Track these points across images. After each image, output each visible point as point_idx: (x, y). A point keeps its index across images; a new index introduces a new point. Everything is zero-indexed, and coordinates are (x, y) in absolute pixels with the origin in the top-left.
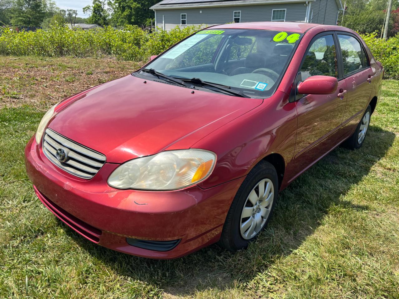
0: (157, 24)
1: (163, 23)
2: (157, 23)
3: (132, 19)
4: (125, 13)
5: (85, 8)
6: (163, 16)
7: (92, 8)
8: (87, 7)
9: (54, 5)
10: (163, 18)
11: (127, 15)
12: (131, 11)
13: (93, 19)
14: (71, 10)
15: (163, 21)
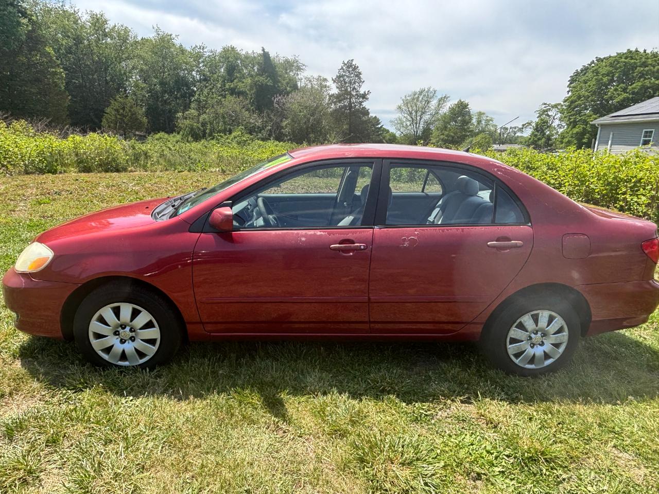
0: (598, 146)
1: (608, 144)
2: (598, 144)
3: (584, 138)
4: (575, 130)
5: (525, 124)
6: (612, 133)
7: (534, 124)
8: (528, 123)
9: (491, 122)
10: (611, 136)
11: (577, 133)
12: (585, 127)
13: (530, 139)
14: (515, 128)
15: (610, 142)
